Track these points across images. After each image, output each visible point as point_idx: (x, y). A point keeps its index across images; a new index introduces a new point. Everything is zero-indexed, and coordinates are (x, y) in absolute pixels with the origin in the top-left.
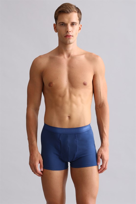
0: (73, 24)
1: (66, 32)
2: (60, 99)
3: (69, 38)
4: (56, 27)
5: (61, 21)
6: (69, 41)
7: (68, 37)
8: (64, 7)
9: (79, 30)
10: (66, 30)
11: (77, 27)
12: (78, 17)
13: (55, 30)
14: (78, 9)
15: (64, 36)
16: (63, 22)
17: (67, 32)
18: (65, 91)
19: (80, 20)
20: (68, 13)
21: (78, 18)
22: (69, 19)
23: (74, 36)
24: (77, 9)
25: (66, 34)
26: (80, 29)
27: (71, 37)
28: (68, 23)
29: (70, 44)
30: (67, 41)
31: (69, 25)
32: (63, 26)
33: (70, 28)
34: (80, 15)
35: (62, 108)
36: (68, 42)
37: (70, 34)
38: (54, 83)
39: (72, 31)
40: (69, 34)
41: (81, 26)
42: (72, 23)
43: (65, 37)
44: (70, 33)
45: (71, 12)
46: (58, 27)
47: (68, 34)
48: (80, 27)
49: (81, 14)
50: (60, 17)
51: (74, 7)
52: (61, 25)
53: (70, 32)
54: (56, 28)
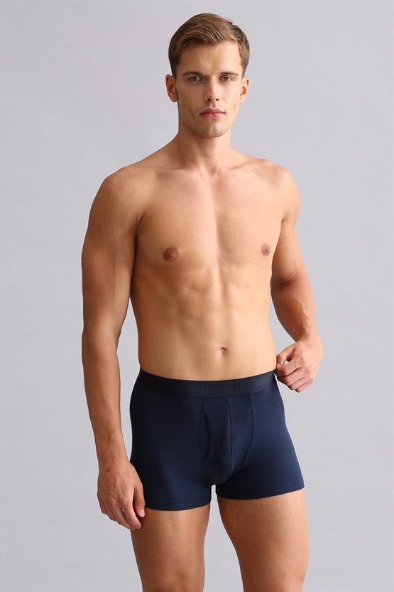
0: (224, 77)
1: (206, 100)
2: (196, 297)
3: (215, 120)
4: (172, 85)
5: (193, 69)
6: (214, 128)
7: (211, 115)
8: (199, 25)
9: (241, 95)
10: (205, 94)
11: (235, 86)
12: (241, 55)
13: (171, 94)
14: (241, 32)
15: (198, 114)
16: (197, 70)
17: (209, 100)
18: (209, 274)
19: (245, 63)
20: (210, 43)
21: (239, 59)
22: (216, 63)
23: (228, 111)
24: (237, 30)
25: (206, 108)
26: (244, 91)
27: (220, 115)
28: (212, 74)
29: (216, 135)
30: (207, 129)
31: (214, 80)
32: (195, 83)
33: (217, 89)
34: (245, 50)
35: (202, 323)
36: (212, 129)
37: (219, 106)
38: (180, 251)
39: (224, 99)
40: (214, 106)
41: (248, 81)
42: (221, 73)
43: (201, 114)
44: (217, 104)
45: (220, 39)
46: (181, 84)
47: (211, 107)
48: (246, 85)
49: (248, 48)
50: (186, 56)
51: (227, 26)
52: (189, 79)
53: (217, 100)
54: (174, 88)
